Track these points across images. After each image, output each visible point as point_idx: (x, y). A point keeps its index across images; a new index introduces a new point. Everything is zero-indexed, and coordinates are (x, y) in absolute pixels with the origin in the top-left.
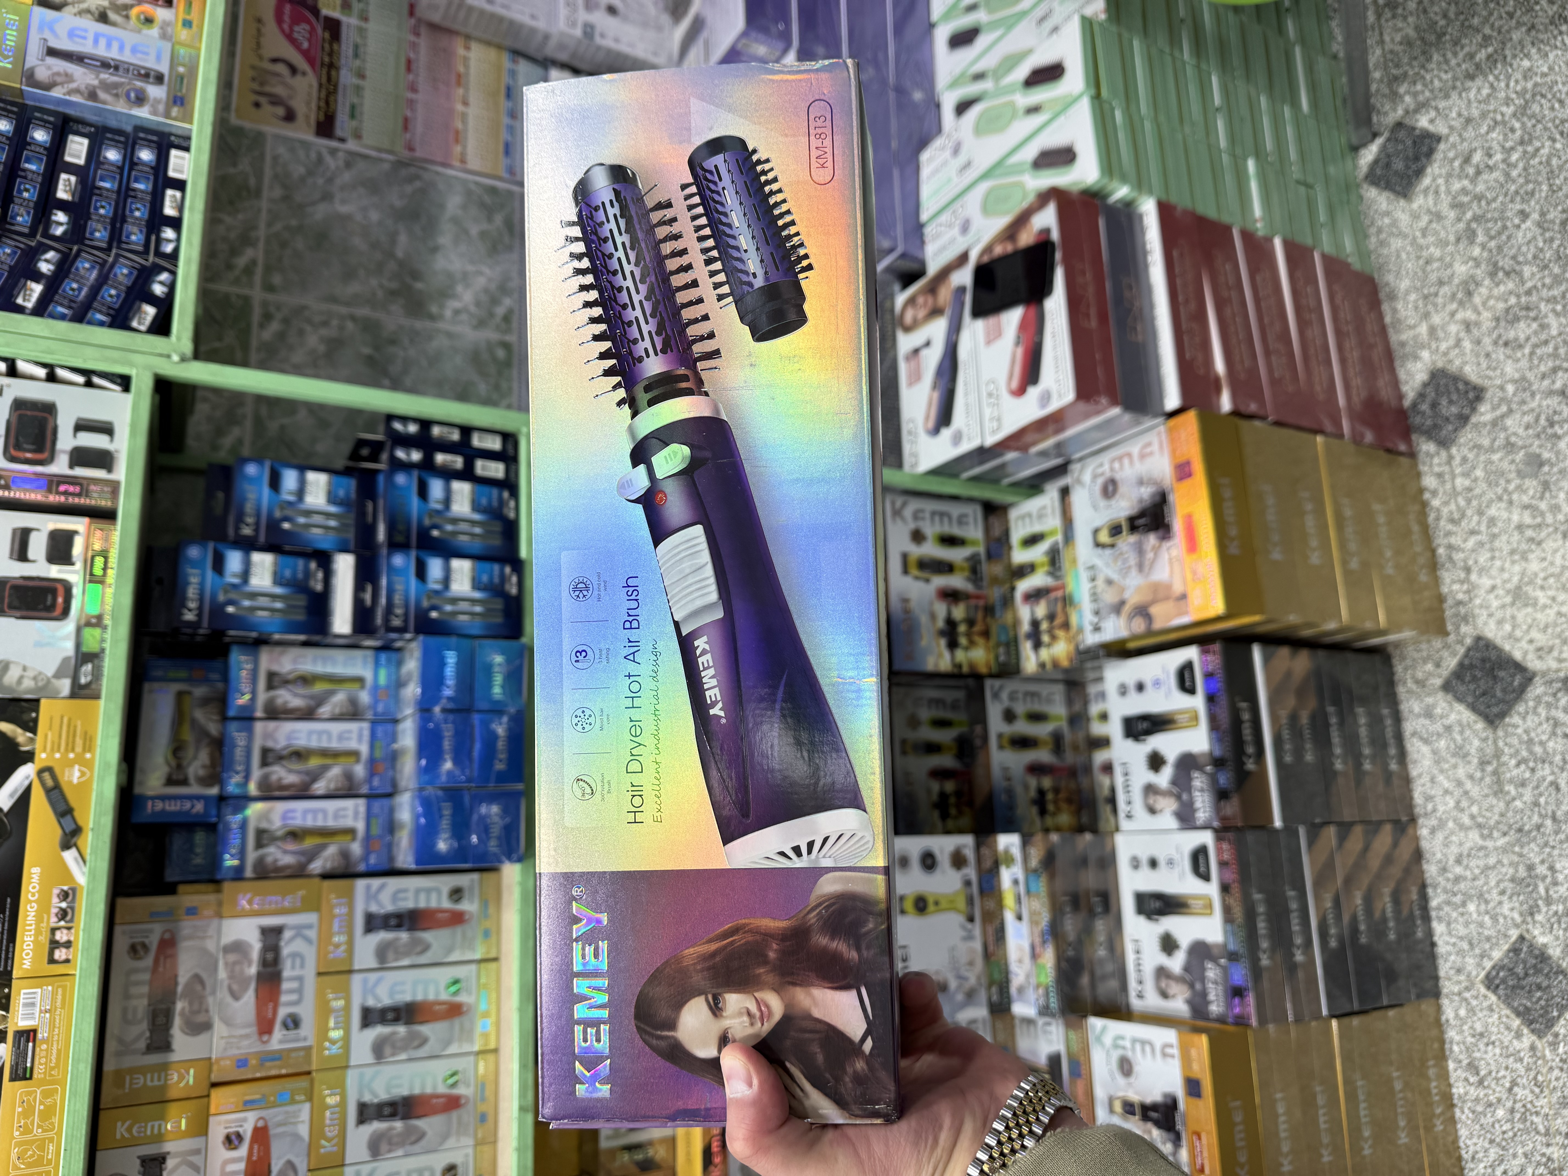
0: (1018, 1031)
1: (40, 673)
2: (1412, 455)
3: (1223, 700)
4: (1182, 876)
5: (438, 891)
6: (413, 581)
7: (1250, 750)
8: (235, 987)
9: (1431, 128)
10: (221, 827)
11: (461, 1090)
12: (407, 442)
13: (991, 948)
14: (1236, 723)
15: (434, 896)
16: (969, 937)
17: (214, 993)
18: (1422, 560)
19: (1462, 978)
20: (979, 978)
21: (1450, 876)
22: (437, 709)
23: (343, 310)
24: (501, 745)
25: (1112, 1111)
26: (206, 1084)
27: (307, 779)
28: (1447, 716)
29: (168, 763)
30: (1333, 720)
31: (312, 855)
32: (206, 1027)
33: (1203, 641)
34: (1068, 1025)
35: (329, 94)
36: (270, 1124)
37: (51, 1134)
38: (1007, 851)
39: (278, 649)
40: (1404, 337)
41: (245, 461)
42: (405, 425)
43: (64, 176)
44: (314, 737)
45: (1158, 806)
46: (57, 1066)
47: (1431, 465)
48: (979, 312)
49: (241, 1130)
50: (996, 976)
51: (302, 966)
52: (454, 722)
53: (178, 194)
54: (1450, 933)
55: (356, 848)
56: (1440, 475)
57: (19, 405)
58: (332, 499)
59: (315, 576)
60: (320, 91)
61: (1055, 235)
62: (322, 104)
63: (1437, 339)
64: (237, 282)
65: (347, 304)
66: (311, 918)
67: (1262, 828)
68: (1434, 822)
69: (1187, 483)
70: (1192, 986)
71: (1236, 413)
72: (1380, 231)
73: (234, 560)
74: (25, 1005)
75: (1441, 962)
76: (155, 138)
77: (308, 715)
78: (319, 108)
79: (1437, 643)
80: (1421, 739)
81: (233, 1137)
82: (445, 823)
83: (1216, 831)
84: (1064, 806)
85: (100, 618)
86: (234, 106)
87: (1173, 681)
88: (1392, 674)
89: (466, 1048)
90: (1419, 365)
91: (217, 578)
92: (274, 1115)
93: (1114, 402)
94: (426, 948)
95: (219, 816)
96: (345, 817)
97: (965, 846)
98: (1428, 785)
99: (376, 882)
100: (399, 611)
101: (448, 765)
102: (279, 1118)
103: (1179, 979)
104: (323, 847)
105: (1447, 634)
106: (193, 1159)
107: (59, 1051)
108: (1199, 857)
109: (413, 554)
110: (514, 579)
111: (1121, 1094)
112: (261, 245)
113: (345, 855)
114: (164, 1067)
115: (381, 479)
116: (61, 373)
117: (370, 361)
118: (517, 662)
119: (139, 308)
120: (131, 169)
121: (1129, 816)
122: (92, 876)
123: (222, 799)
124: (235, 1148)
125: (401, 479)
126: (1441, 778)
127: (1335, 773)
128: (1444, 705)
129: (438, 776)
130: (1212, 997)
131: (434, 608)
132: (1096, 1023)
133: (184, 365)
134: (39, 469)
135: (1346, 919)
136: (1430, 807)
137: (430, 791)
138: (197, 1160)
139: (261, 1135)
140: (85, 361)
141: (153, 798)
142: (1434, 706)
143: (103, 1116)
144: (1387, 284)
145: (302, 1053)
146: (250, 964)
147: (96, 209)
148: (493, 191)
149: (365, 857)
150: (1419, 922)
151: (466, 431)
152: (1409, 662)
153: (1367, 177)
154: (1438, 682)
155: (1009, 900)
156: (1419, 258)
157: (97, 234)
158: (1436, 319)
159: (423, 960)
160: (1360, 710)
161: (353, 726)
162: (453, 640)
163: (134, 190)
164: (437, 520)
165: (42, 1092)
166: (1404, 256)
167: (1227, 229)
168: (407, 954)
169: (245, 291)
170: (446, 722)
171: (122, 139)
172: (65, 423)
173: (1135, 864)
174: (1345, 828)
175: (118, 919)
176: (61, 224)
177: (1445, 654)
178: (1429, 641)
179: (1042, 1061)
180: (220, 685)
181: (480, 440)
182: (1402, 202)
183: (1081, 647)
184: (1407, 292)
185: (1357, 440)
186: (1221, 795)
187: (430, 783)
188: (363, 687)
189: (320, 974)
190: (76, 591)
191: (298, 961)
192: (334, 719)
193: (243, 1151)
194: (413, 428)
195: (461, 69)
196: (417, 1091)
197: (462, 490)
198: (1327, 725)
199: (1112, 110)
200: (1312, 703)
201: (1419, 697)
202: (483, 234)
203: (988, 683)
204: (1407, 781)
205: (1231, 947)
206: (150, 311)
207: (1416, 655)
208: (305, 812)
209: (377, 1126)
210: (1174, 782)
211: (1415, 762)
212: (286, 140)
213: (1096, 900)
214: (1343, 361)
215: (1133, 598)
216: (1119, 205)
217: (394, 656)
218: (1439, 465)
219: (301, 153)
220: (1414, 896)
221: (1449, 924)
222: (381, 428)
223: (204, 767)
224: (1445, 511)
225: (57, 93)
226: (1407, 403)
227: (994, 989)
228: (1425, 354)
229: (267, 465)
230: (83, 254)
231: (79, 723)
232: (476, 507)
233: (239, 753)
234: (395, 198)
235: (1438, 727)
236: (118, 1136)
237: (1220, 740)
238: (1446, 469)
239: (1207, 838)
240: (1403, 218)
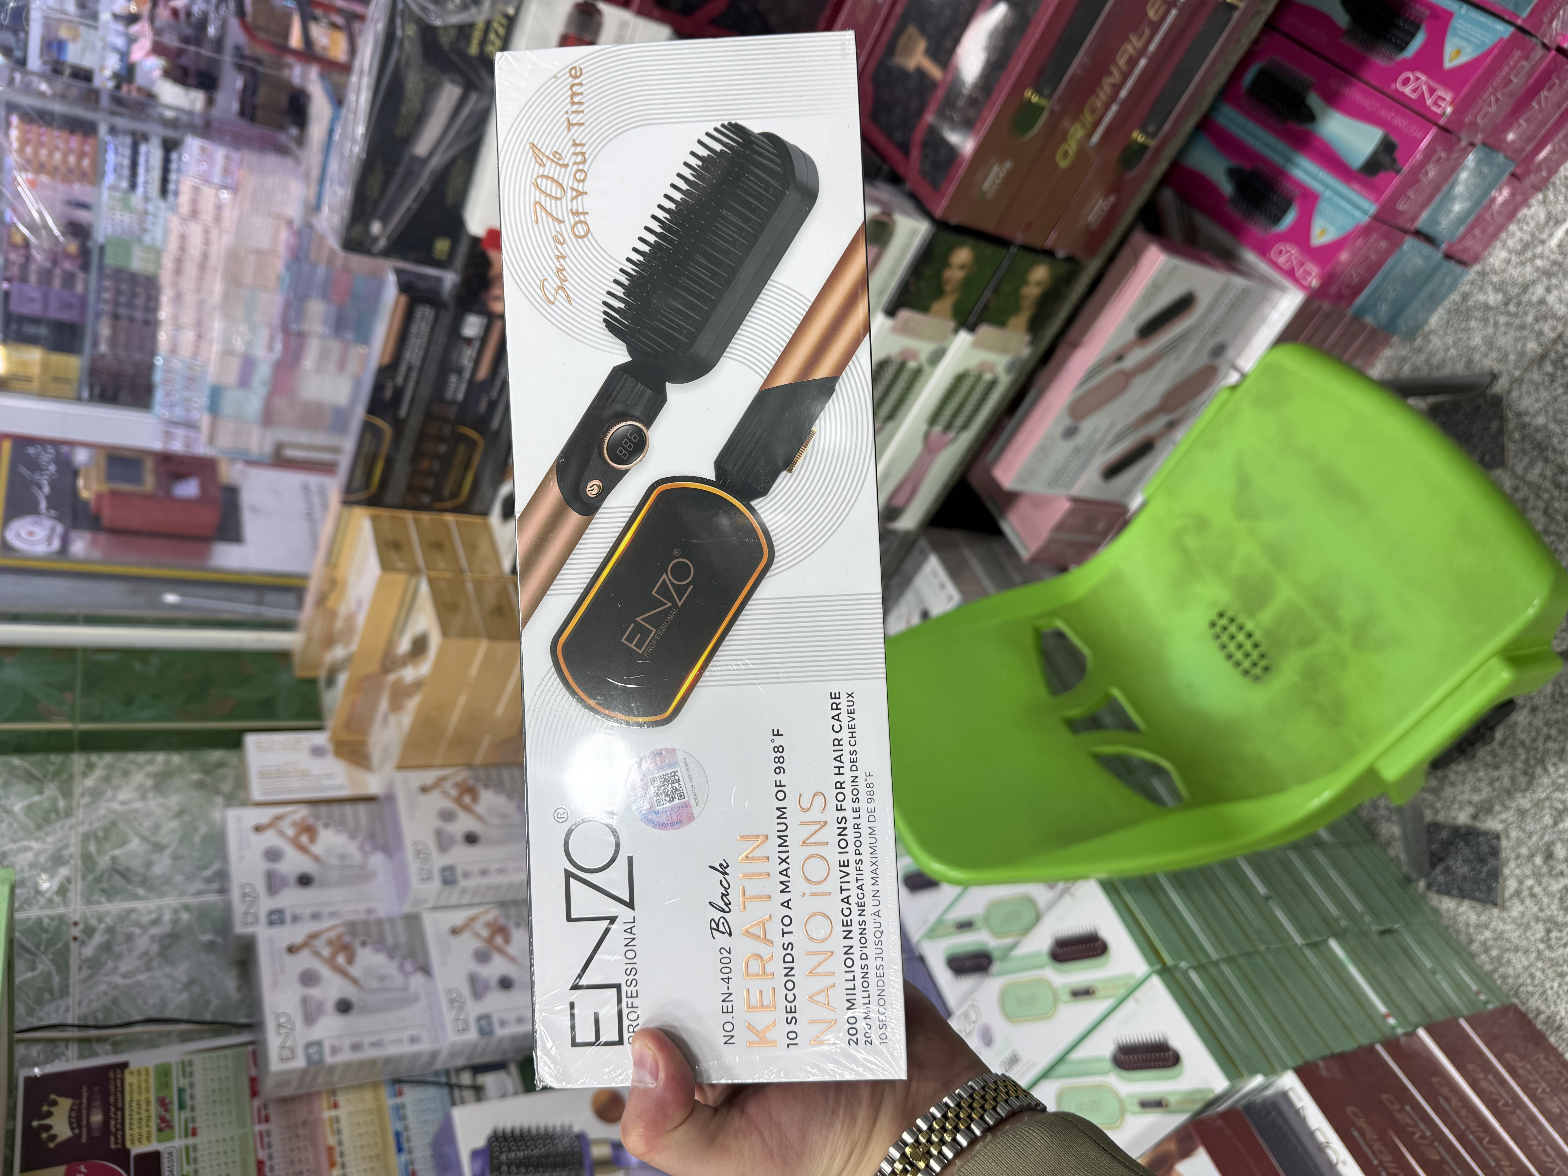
9: (1478, 825)
72: (1486, 947)
144: (1539, 1011)
166: (1539, 974)
167: (1370, 1049)
182: (1496, 911)
195: (332, 1140)
199: (1185, 974)
240: (1508, 929)
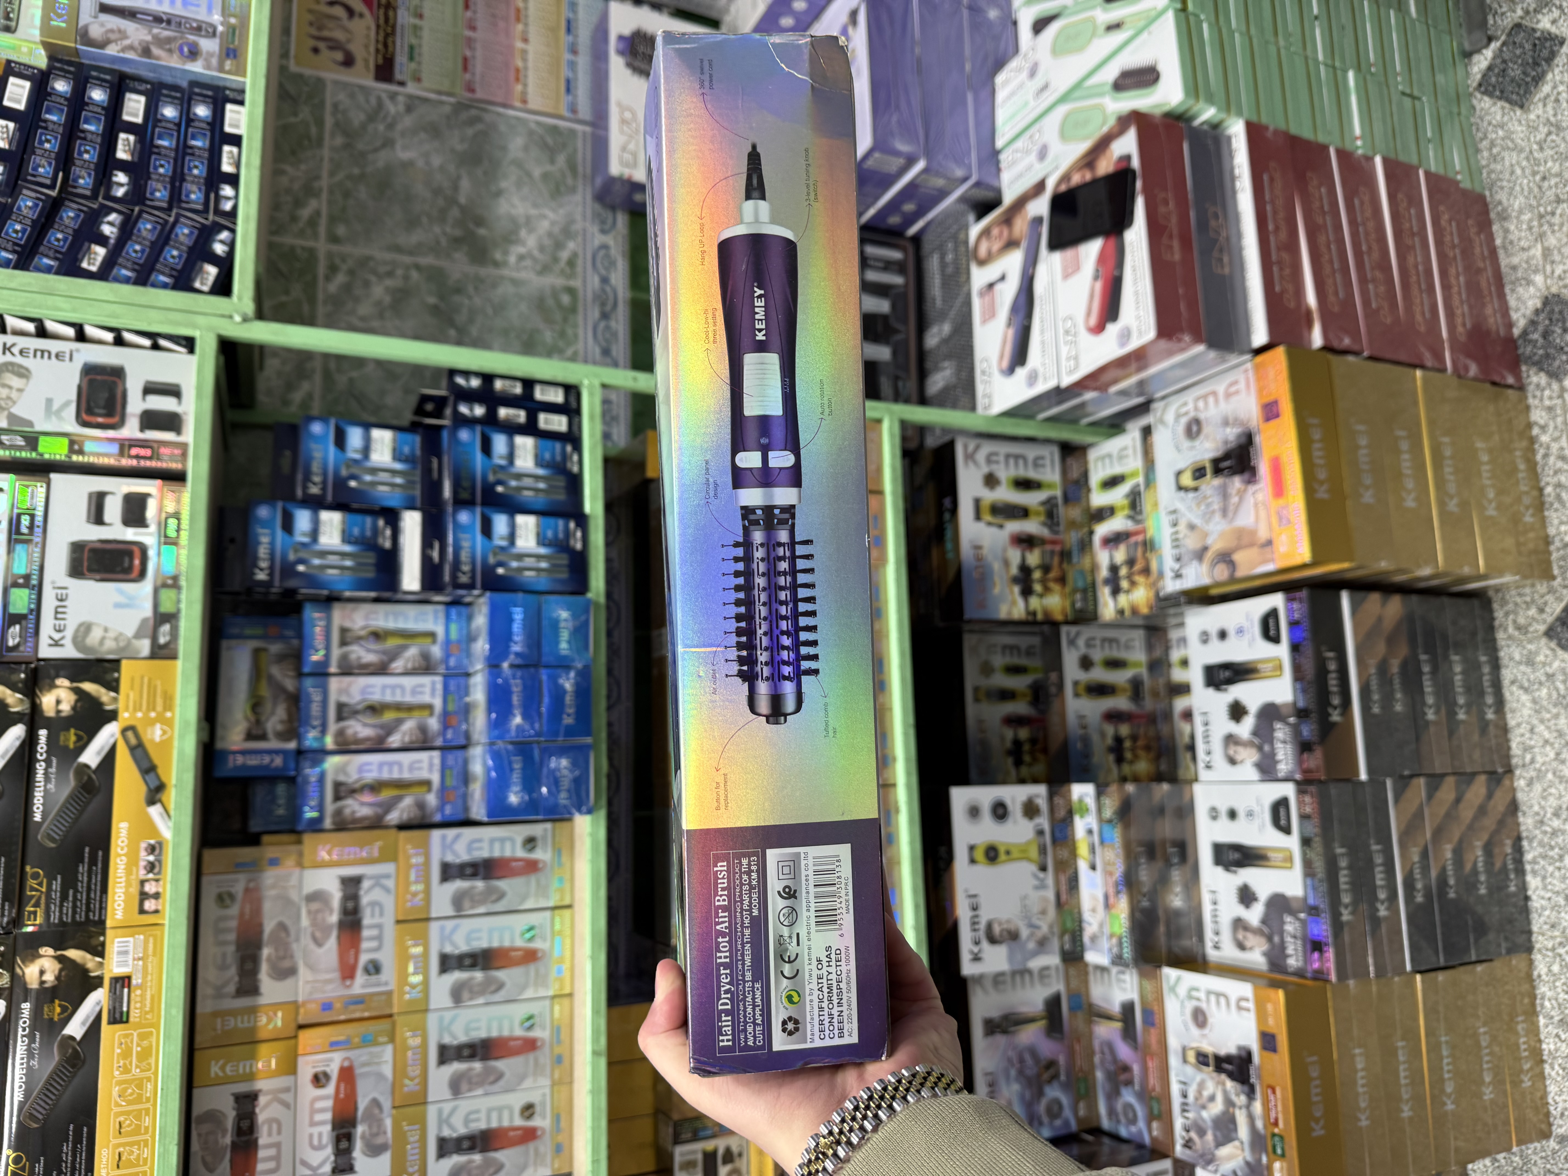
0: (1091, 978)
1: (121, 634)
2: (1521, 388)
3: (1308, 650)
4: (1262, 828)
5: (512, 840)
6: (479, 537)
7: (1336, 701)
8: (318, 934)
9: (1554, 30)
10: (300, 780)
11: (536, 1033)
12: (470, 396)
13: (1064, 897)
14: (1322, 673)
15: (508, 846)
16: (1042, 886)
17: (297, 940)
18: (1527, 500)
19: (1557, 933)
20: (1051, 927)
21: (1549, 829)
22: (505, 665)
23: (407, 259)
24: (568, 699)
25: (1185, 1061)
26: (293, 1026)
27: (381, 732)
28: (1550, 665)
29: (247, 718)
30: (1426, 669)
31: (388, 806)
32: (292, 972)
33: (1288, 588)
34: (1142, 975)
35: (387, 36)
36: (356, 1064)
37: (148, 1074)
38: (1081, 800)
39: (350, 606)
40: (1515, 260)
41: (310, 419)
42: (467, 380)
43: (122, 136)
44: (388, 692)
45: (1239, 758)
46: (152, 1010)
47: (1541, 400)
48: (1056, 244)
49: (328, 1070)
50: (1069, 925)
51: (381, 914)
52: (522, 678)
53: (235, 150)
54: (1545, 888)
55: (432, 799)
56: (1550, 409)
57: (89, 370)
58: (397, 456)
59: (383, 533)
60: (377, 33)
61: (1136, 163)
62: (380, 47)
63: (1553, 262)
64: (301, 234)
65: (411, 253)
66: (388, 868)
67: (1347, 780)
68: (1533, 774)
69: (1273, 423)
70: (1270, 939)
71: (1327, 348)
72: (1493, 144)
73: (303, 519)
74: (119, 953)
75: (1534, 916)
76: (210, 93)
77: (381, 669)
78: (377, 51)
79: (1542, 587)
80: (1521, 687)
81: (321, 1077)
82: (516, 777)
83: (1298, 783)
84: (1141, 753)
85: (175, 578)
86: (292, 52)
87: (1257, 629)
88: (1493, 619)
89: (542, 993)
90: (1532, 289)
91: (287, 537)
92: (359, 1056)
93: (1198, 338)
94: (502, 896)
95: (298, 768)
96: (420, 769)
97: (1038, 796)
98: (1528, 735)
99: (451, 833)
100: (466, 568)
101: (518, 720)
102: (364, 1058)
103: (1257, 932)
104: (399, 798)
105: (1554, 578)
106: (284, 1096)
107: (152, 997)
108: (1279, 808)
109: (478, 510)
110: (579, 534)
111: (1194, 1045)
112: (324, 196)
113: (421, 805)
114: (253, 1011)
115: (445, 434)
116: (128, 336)
117: (435, 310)
118: (583, 618)
119: (201, 268)
120: (188, 125)
121: (1208, 767)
122: (177, 831)
123: (300, 753)
124: (323, 1086)
125: (464, 435)
126: (1541, 728)
127: (1427, 723)
128: (1548, 652)
129: (508, 731)
130: (1290, 950)
131: (500, 564)
132: (1170, 974)
133: (247, 325)
134: (111, 433)
135: (1434, 873)
136: (1528, 757)
137: (500, 744)
138: (288, 1097)
139: (347, 1074)
140: (149, 324)
141: (235, 753)
142: (1537, 653)
143: (198, 1055)
144: (1500, 203)
145: (383, 997)
146: (331, 911)
147: (156, 168)
148: (555, 130)
149: (441, 808)
150: (1512, 876)
151: (529, 384)
152: (1510, 607)
153: (1480, 85)
154: (1542, 628)
155: (1083, 849)
156: (1534, 174)
157: (158, 194)
158: (1552, 241)
159: (499, 907)
160: (1455, 658)
161: (426, 680)
162: (520, 596)
163: (192, 147)
164: (501, 476)
165: (139, 1035)
166: (1519, 172)
167: (1324, 148)
168: (482, 902)
169: (310, 244)
170: (514, 677)
171: (178, 95)
172: (134, 386)
173: (1214, 814)
174: (1435, 780)
175: (205, 869)
176: (122, 185)
177: (1550, 598)
178: (1533, 586)
179: (1116, 1008)
180: (295, 642)
181: (542, 394)
182: (1519, 112)
183: (1162, 594)
184: (1521, 212)
185: (1459, 374)
186: (1304, 747)
187: (501, 737)
188: (434, 642)
189: (398, 922)
190: (152, 553)
191: (377, 910)
192: (406, 673)
193: (330, 1089)
194: (475, 383)
195: (520, 4)
196: (494, 1034)
197: (525, 444)
198: (1420, 673)
199: (1199, 23)
200: (1403, 651)
201: (1520, 644)
202: (545, 176)
203: (1064, 629)
204: (1504, 730)
205: (1311, 901)
206: (212, 271)
207: (1518, 600)
208: (381, 765)
209: (457, 1067)
210: (1255, 733)
211: (1513, 711)
212: (345, 85)
213: (1171, 850)
214: (1446, 287)
215: (1216, 544)
216: (1205, 127)
217: (463, 610)
218: (1551, 398)
219: (361, 98)
220: (1509, 850)
221: (1544, 878)
222: (444, 383)
223: (282, 722)
224: (1555, 447)
225: (112, 50)
226: (1516, 332)
227: (1067, 938)
228: (1539, 279)
229: (332, 422)
230: (145, 215)
231: (159, 683)
232: (539, 461)
233: (315, 709)
234: (456, 141)
235: (1540, 675)
236: (213, 1075)
237: (1304, 691)
238: (1559, 402)
239: (1288, 790)
240: (1519, 130)
